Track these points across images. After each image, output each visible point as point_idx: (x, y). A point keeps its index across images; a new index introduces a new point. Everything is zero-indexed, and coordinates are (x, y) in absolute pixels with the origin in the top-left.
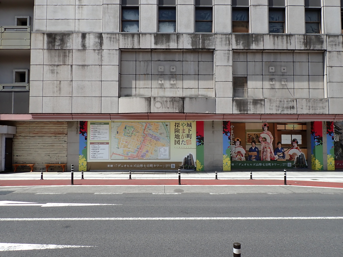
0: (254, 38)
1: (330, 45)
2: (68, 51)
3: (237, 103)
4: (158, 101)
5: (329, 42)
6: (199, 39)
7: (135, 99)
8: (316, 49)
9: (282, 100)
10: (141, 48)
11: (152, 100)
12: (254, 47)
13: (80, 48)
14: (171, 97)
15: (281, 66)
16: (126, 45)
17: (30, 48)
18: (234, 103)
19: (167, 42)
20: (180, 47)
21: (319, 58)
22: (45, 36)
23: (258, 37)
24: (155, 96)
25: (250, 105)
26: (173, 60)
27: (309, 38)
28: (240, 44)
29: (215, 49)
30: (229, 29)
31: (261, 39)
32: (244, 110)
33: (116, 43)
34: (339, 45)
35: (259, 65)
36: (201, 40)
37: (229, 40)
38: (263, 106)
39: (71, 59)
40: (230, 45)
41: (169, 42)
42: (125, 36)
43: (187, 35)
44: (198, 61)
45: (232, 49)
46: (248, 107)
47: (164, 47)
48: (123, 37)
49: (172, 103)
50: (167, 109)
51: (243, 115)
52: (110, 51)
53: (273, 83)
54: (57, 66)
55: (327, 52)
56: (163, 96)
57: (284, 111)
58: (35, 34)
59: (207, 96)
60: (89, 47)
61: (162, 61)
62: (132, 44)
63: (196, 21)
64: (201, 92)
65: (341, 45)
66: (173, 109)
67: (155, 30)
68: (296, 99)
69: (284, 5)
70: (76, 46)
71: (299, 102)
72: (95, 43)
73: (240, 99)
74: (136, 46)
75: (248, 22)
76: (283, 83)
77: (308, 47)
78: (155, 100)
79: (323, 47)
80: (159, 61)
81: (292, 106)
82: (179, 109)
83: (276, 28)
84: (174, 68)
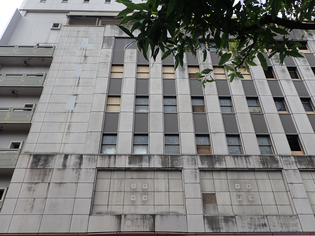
0: (217, 158)
2: (49, 170)
3: (208, 221)
4: (128, 219)
5: (283, 161)
6: (169, 160)
7: (105, 216)
8: (273, 168)
9: (253, 217)
10: (116, 167)
11: (123, 217)
12: (217, 166)
13: (61, 167)
14: (142, 214)
15: (245, 183)
16: (103, 164)
17: (14, 168)
18: (206, 221)
19: (140, 162)
20: (152, 166)
21: (278, 175)
22: (32, 157)
23: (220, 158)
24: (126, 213)
25: (221, 222)
26: (145, 178)
27: (265, 158)
28: (204, 164)
29: (183, 168)
30: (193, 151)
31: (223, 159)
32: (217, 229)
33: (94, 163)
34: (293, 164)
35: (224, 183)
36: (170, 160)
37: (195, 161)
38: (234, 223)
39: (50, 177)
40: (196, 165)
41: (141, 163)
42: (103, 157)
43: (158, 156)
44: (168, 179)
45: (198, 168)
46: (219, 225)
47: (137, 166)
48: (101, 158)
49: (142, 221)
50: (137, 227)
51: (216, 233)
52: (87, 170)
53: (241, 199)
54: (35, 183)
55: (284, 170)
56: (134, 214)
57: (257, 229)
58: (23, 155)
59: (178, 213)
60: (69, 166)
61: (135, 179)
62: (108, 164)
63: (165, 145)
64: (172, 209)
65: (295, 164)
66: (144, 227)
67: (129, 152)
68: (266, 216)
69: (238, 132)
70: (57, 165)
71: (269, 219)
72: (75, 163)
73: (211, 216)
74: (112, 166)
75: (210, 145)
76: (250, 199)
77: (266, 166)
78: (126, 218)
79: (279, 165)
80: (132, 178)
81: (264, 223)
82: (150, 227)
83: (235, 151)
84: (146, 185)
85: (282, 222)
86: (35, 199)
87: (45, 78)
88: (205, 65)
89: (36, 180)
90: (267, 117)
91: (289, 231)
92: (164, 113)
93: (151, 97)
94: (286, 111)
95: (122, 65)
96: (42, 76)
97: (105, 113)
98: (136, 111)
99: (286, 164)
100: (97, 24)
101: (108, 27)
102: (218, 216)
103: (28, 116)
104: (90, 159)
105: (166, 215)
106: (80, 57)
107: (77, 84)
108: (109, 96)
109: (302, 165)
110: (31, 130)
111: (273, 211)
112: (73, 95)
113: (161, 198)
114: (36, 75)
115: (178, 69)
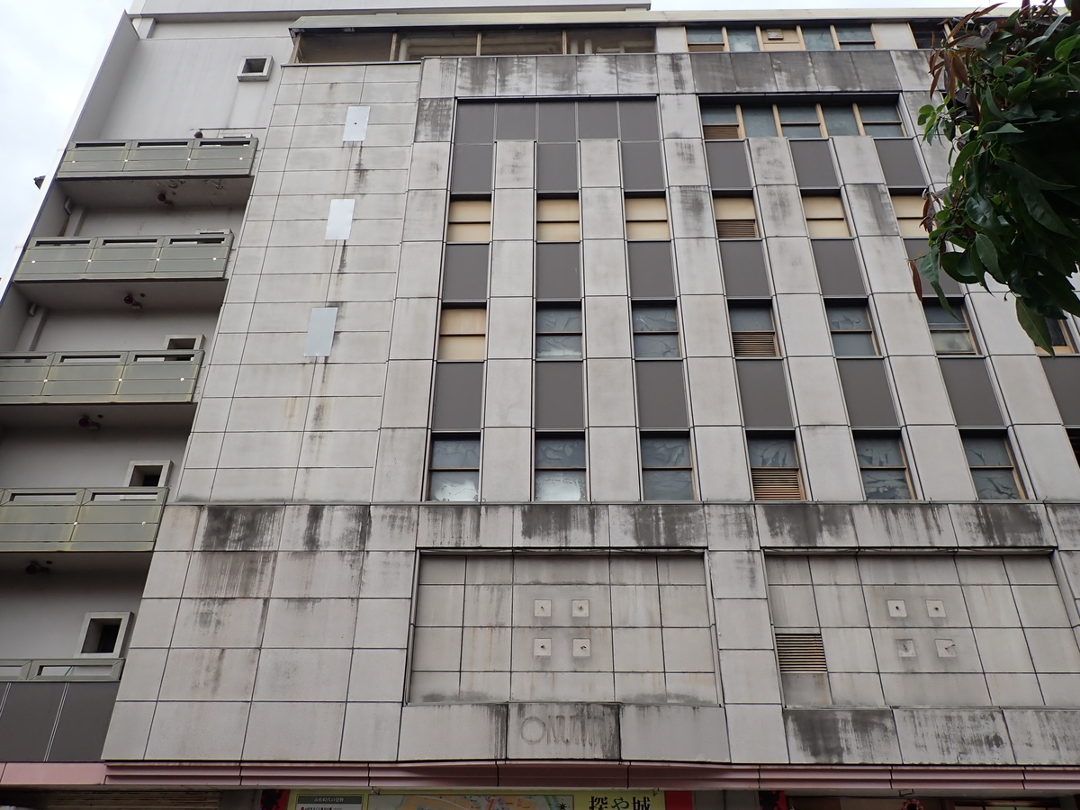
0: (825, 515)
1: (1064, 534)
2: (264, 558)
3: (799, 725)
4: (531, 718)
5: (1058, 523)
6: (658, 519)
7: (455, 708)
8: (1024, 545)
9: (954, 714)
10: (483, 546)
11: (513, 711)
12: (826, 540)
13: (301, 547)
14: (577, 703)
15: (925, 599)
16: (439, 537)
17: (151, 549)
18: (791, 725)
19: (560, 529)
20: (601, 542)
21: (1041, 572)
22: (205, 515)
23: (834, 513)
24: (522, 699)
25: (845, 731)
26: (580, 580)
27: (992, 514)
28: (782, 533)
29: (707, 548)
30: (743, 489)
31: (844, 518)
32: (829, 752)
33: (408, 533)
35: (852, 597)
36: (662, 523)
37: (747, 522)
38: (889, 734)
39: (266, 579)
40: (752, 537)
41: (566, 530)
42: (436, 513)
43: (621, 508)
44: (659, 585)
45: (761, 548)
46: (839, 739)
47: (551, 542)
48: (431, 516)
49: (578, 724)
50: (563, 745)
51: (829, 767)
52: (387, 555)
53: (911, 653)
54: (221, 600)
55: (1062, 554)
56: (548, 700)
57: (969, 756)
58: (176, 508)
59: (696, 700)
60: (328, 544)
61: (547, 584)
62: (455, 536)
63: (643, 470)
64: (676, 685)
66: (584, 745)
67: (524, 495)
68: (1001, 710)
69: (896, 423)
70: (289, 541)
71: (1012, 719)
72: (346, 533)
73: (809, 708)
74: (468, 542)
75: (798, 470)
76: (943, 653)
77: (997, 540)
78: (524, 713)
79: (1045, 537)
80: (537, 584)
81: (992, 735)
82: (603, 747)
83: (885, 487)
84: (585, 605)
85: (1056, 732)
86: (223, 650)
87: (231, 249)
88: (775, 188)
89: (224, 591)
90: (996, 368)
92: (636, 361)
93: (588, 305)
94: (1066, 345)
95: (487, 198)
96: (219, 241)
97: (437, 363)
98: (539, 354)
99: (1068, 531)
100: (392, 57)
101: (433, 64)
102: (832, 711)
103: (182, 379)
105: (657, 706)
106: (343, 174)
107: (338, 268)
108: (446, 307)
110: (197, 425)
111: (1025, 691)
112: (328, 304)
113: (635, 650)
114: (199, 241)
115: (680, 205)
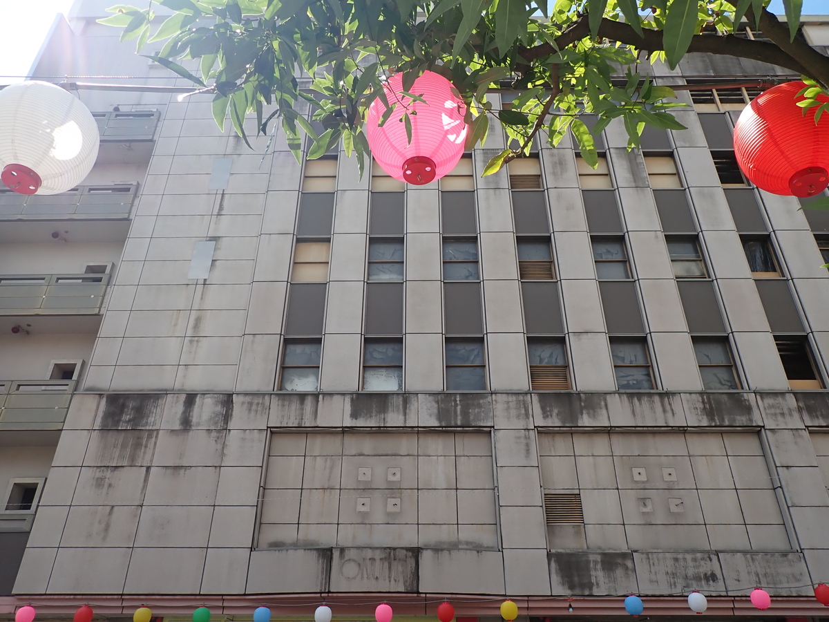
0: (585, 401)
1: (769, 416)
2: (148, 435)
3: (559, 565)
4: (349, 560)
5: (765, 408)
6: (456, 405)
7: (291, 552)
8: (738, 425)
9: (680, 556)
10: (320, 425)
11: (336, 554)
12: (585, 421)
13: (177, 427)
14: (385, 548)
15: (661, 467)
16: (285, 419)
17: (61, 428)
18: (553, 565)
19: (380, 412)
20: (412, 422)
21: (751, 445)
22: (104, 402)
23: (593, 400)
24: (344, 545)
25: (596, 569)
26: (394, 452)
27: (714, 400)
28: (551, 416)
29: (493, 427)
30: (523, 382)
31: (600, 404)
32: (582, 586)
33: (262, 415)
34: (791, 415)
35: (605, 465)
36: (459, 407)
37: (525, 407)
38: (630, 572)
39: (149, 452)
40: (528, 418)
41: (384, 413)
42: (284, 400)
43: (427, 396)
44: (456, 456)
45: (535, 427)
46: (590, 576)
47: (373, 423)
48: (280, 402)
49: (386, 564)
50: (373, 581)
51: (582, 598)
52: (244, 432)
53: (649, 509)
54: (113, 468)
55: (767, 431)
56: (366, 546)
57: (691, 588)
58: (82, 396)
59: (481, 545)
60: (198, 424)
61: (369, 455)
62: (298, 418)
63: (446, 367)
64: (466, 534)
65: (796, 415)
66: (390, 581)
67: (354, 387)
68: (717, 553)
69: (643, 331)
70: (168, 422)
71: (725, 560)
72: (213, 415)
73: (568, 551)
74: (308, 422)
75: (567, 367)
76: (674, 509)
77: (717, 421)
78: (344, 556)
79: (754, 419)
80: (361, 455)
81: (709, 573)
82: (405, 582)
83: (634, 380)
84: (397, 471)
85: (759, 570)
86: (113, 507)
87: (135, 196)
88: (555, 151)
89: (115, 461)
90: (721, 289)
91: (777, 594)
92: (444, 283)
93: (410, 241)
94: (776, 271)
95: (335, 158)
96: (128, 190)
97: (291, 284)
98: (370, 278)
99: (772, 414)
102: (585, 554)
103: (92, 296)
104: (251, 404)
105: (449, 550)
106: (224, 139)
107: (217, 211)
108: (300, 241)
109: (818, 417)
110: (104, 330)
111: (736, 540)
112: (208, 239)
113: (436, 507)
114: (114, 190)
115: (482, 164)
